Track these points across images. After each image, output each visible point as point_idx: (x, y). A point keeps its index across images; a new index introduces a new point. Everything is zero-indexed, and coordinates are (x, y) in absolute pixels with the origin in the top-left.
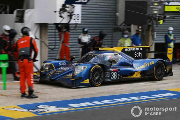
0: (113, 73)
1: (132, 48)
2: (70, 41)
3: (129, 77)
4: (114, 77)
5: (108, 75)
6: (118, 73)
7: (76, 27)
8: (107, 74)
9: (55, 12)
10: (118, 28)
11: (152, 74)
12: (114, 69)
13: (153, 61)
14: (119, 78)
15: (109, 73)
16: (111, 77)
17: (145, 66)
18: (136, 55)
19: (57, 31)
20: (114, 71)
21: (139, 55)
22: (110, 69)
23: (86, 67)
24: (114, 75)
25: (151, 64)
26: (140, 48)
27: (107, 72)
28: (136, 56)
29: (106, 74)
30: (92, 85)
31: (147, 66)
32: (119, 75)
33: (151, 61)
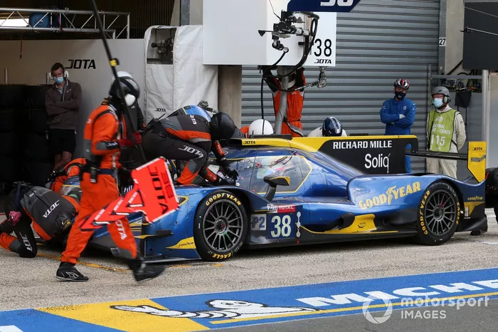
0: (278, 218)
1: (357, 141)
2: (303, 118)
3: (336, 231)
4: (281, 231)
5: (261, 226)
6: (294, 219)
7: (321, 77)
8: (259, 223)
9: (262, 33)
10: (445, 80)
11: (416, 222)
12: (282, 205)
13: (418, 184)
14: (298, 234)
15: (263, 218)
16: (273, 233)
17: (390, 196)
18: (370, 163)
19: (266, 87)
20: (281, 214)
21: (380, 161)
22: (268, 207)
23: (184, 199)
24: (281, 225)
25: (411, 192)
26: (382, 140)
27: (259, 216)
28: (368, 164)
29: (256, 220)
30: (203, 255)
31: (396, 197)
32: (299, 224)
33: (412, 182)
